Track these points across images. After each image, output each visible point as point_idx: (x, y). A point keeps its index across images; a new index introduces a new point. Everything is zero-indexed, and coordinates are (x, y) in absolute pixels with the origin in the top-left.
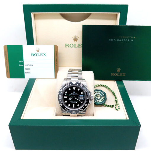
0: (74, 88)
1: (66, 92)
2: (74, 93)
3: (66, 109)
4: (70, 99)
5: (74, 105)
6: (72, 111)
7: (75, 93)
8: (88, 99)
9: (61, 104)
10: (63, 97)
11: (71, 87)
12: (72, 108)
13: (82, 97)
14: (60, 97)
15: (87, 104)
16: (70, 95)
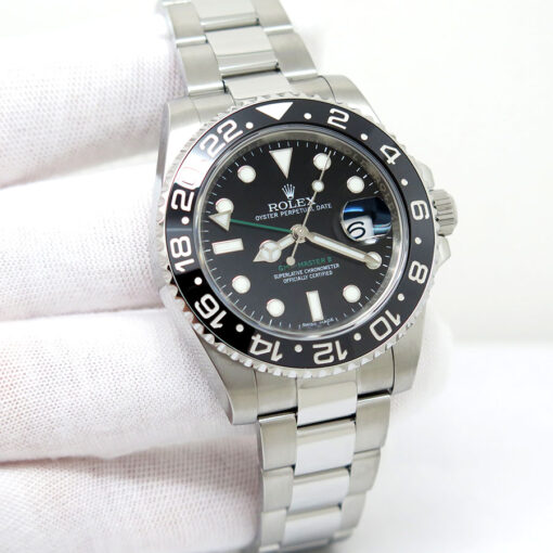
0: (283, 158)
1: (225, 206)
2: (290, 194)
3: (257, 339)
4: (269, 252)
5: (313, 298)
6: (315, 346)
7: (296, 196)
8: (421, 217)
9: (212, 312)
10: (208, 246)
11: (256, 150)
12: (304, 325)
13: (362, 224)
14: (185, 250)
15: (420, 267)
16: (258, 218)
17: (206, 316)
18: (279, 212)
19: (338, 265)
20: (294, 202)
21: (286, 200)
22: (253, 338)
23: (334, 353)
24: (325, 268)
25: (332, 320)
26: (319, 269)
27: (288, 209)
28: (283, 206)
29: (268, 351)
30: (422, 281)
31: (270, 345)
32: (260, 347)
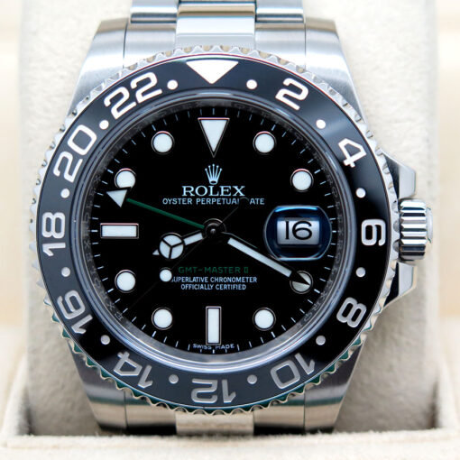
0: (214, 130)
1: (126, 178)
2: (214, 178)
3: (124, 358)
4: (171, 247)
5: (213, 316)
6: (195, 381)
7: (221, 181)
8: (372, 242)
9: (76, 313)
10: (95, 225)
11: (182, 113)
12: (195, 346)
13: (310, 225)
14: (58, 230)
15: (356, 306)
16: (166, 201)
17: (68, 317)
18: (194, 198)
19: (255, 279)
20: (217, 189)
21: (207, 184)
22: (120, 355)
23: (219, 392)
24: (238, 279)
25: (232, 346)
26: (229, 279)
27: (207, 196)
28: (201, 191)
29: (136, 374)
30: (354, 325)
31: (139, 368)
32: (126, 367)
